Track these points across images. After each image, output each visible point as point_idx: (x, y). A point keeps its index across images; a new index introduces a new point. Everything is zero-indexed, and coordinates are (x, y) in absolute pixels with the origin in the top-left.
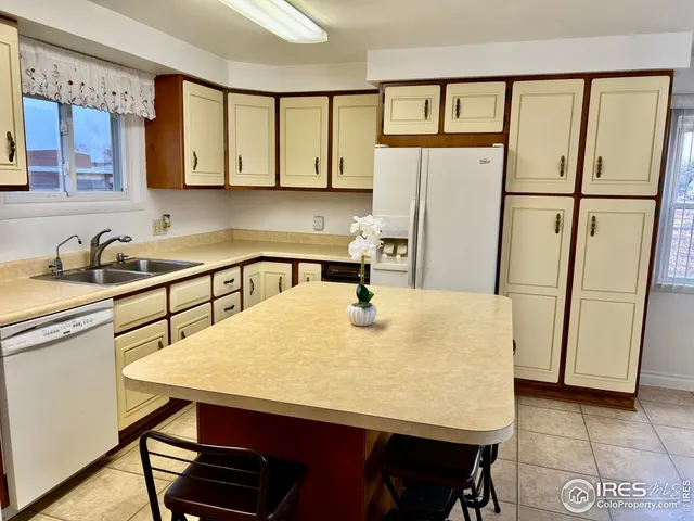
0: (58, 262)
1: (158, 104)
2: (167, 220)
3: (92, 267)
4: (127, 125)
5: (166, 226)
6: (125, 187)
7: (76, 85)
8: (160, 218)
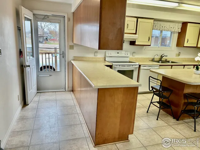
0: (154, 59)
1: (182, 29)
2: (179, 54)
3: (160, 61)
4: (174, 33)
5: (179, 55)
6: (171, 46)
7: (163, 27)
8: (178, 53)
